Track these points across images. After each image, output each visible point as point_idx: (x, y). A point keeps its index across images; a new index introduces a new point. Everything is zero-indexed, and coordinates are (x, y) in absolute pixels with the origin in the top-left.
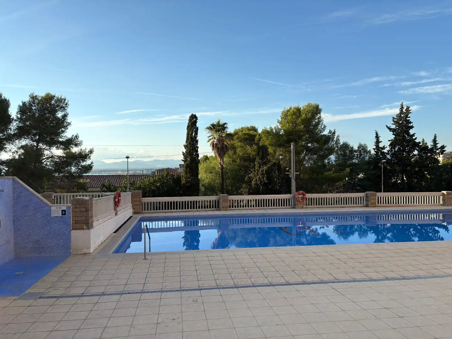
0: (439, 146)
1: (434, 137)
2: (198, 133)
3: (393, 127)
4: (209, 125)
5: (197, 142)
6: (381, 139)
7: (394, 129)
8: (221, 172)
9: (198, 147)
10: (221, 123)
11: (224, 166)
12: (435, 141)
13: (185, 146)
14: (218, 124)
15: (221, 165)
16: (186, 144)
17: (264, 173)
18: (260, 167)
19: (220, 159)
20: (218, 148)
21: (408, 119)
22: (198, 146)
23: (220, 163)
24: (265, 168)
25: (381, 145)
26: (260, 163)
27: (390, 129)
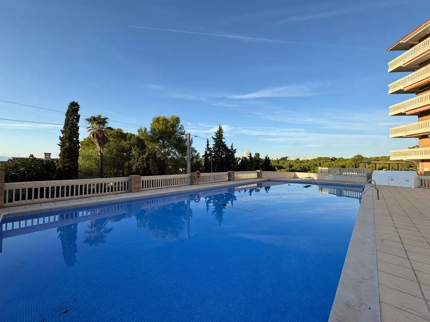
0: (234, 149)
1: (231, 145)
2: (79, 120)
3: (215, 137)
4: (89, 117)
5: (78, 128)
6: (209, 143)
7: (215, 139)
8: (101, 159)
9: (79, 134)
10: (102, 117)
11: (104, 154)
12: (232, 146)
13: (63, 132)
14: (99, 117)
15: (101, 153)
16: (64, 129)
17: (144, 160)
18: (139, 156)
19: (100, 148)
20: (99, 138)
21: (222, 134)
22: (79, 132)
23: (100, 151)
24: (144, 156)
25: (209, 147)
26: (139, 152)
27: (213, 138)
